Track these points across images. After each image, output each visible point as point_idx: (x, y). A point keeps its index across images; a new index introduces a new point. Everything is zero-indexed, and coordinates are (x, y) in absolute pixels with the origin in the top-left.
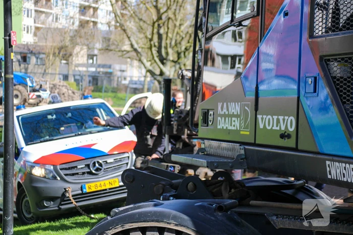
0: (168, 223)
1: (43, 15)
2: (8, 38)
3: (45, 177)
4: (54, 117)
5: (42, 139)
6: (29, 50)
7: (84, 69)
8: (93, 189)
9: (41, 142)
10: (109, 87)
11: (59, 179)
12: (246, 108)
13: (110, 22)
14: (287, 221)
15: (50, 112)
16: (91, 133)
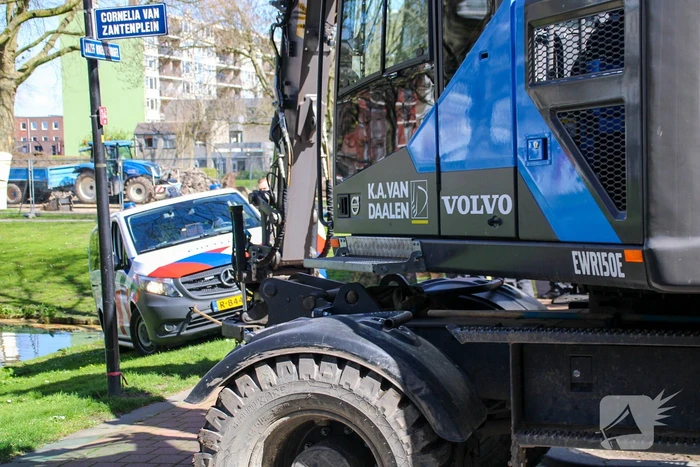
0: (320, 348)
1: (171, 84)
2: (96, 116)
3: (163, 294)
4: (173, 215)
5: (159, 245)
6: (155, 130)
7: (227, 150)
8: (227, 307)
9: (157, 249)
10: (259, 171)
11: (181, 295)
12: (419, 187)
13: (255, 88)
14: (474, 333)
15: (167, 210)
16: (220, 233)
